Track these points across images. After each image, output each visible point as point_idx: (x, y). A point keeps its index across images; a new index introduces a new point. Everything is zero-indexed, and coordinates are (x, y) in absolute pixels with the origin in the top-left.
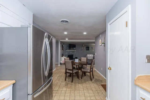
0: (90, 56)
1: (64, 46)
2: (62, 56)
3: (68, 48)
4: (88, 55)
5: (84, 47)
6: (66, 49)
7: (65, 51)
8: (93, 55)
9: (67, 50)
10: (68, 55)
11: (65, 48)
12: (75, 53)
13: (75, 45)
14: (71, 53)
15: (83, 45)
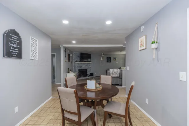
0: (114, 71)
1: (71, 55)
2: (68, 72)
3: (79, 59)
4: (111, 70)
5: (103, 57)
6: (75, 60)
7: (74, 64)
8: (119, 70)
9: (77, 62)
10: (79, 70)
11: (73, 59)
12: (90, 67)
13: (90, 55)
14: (84, 67)
15: (102, 54)
